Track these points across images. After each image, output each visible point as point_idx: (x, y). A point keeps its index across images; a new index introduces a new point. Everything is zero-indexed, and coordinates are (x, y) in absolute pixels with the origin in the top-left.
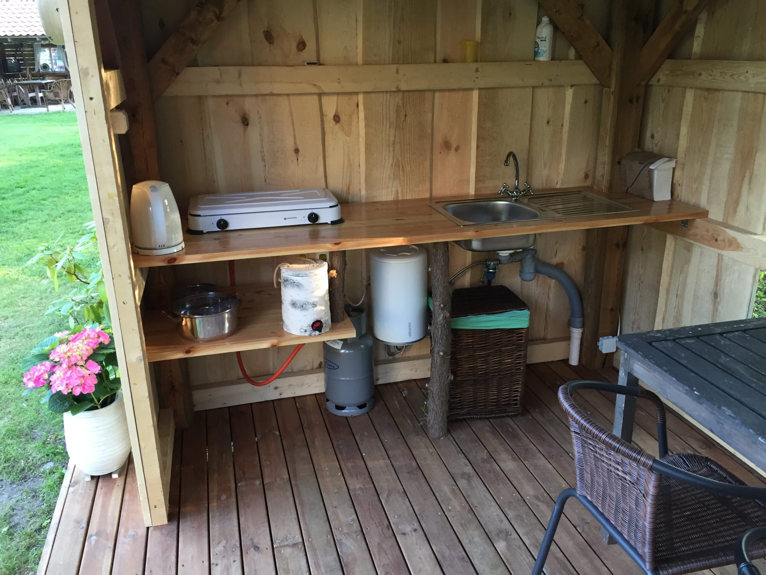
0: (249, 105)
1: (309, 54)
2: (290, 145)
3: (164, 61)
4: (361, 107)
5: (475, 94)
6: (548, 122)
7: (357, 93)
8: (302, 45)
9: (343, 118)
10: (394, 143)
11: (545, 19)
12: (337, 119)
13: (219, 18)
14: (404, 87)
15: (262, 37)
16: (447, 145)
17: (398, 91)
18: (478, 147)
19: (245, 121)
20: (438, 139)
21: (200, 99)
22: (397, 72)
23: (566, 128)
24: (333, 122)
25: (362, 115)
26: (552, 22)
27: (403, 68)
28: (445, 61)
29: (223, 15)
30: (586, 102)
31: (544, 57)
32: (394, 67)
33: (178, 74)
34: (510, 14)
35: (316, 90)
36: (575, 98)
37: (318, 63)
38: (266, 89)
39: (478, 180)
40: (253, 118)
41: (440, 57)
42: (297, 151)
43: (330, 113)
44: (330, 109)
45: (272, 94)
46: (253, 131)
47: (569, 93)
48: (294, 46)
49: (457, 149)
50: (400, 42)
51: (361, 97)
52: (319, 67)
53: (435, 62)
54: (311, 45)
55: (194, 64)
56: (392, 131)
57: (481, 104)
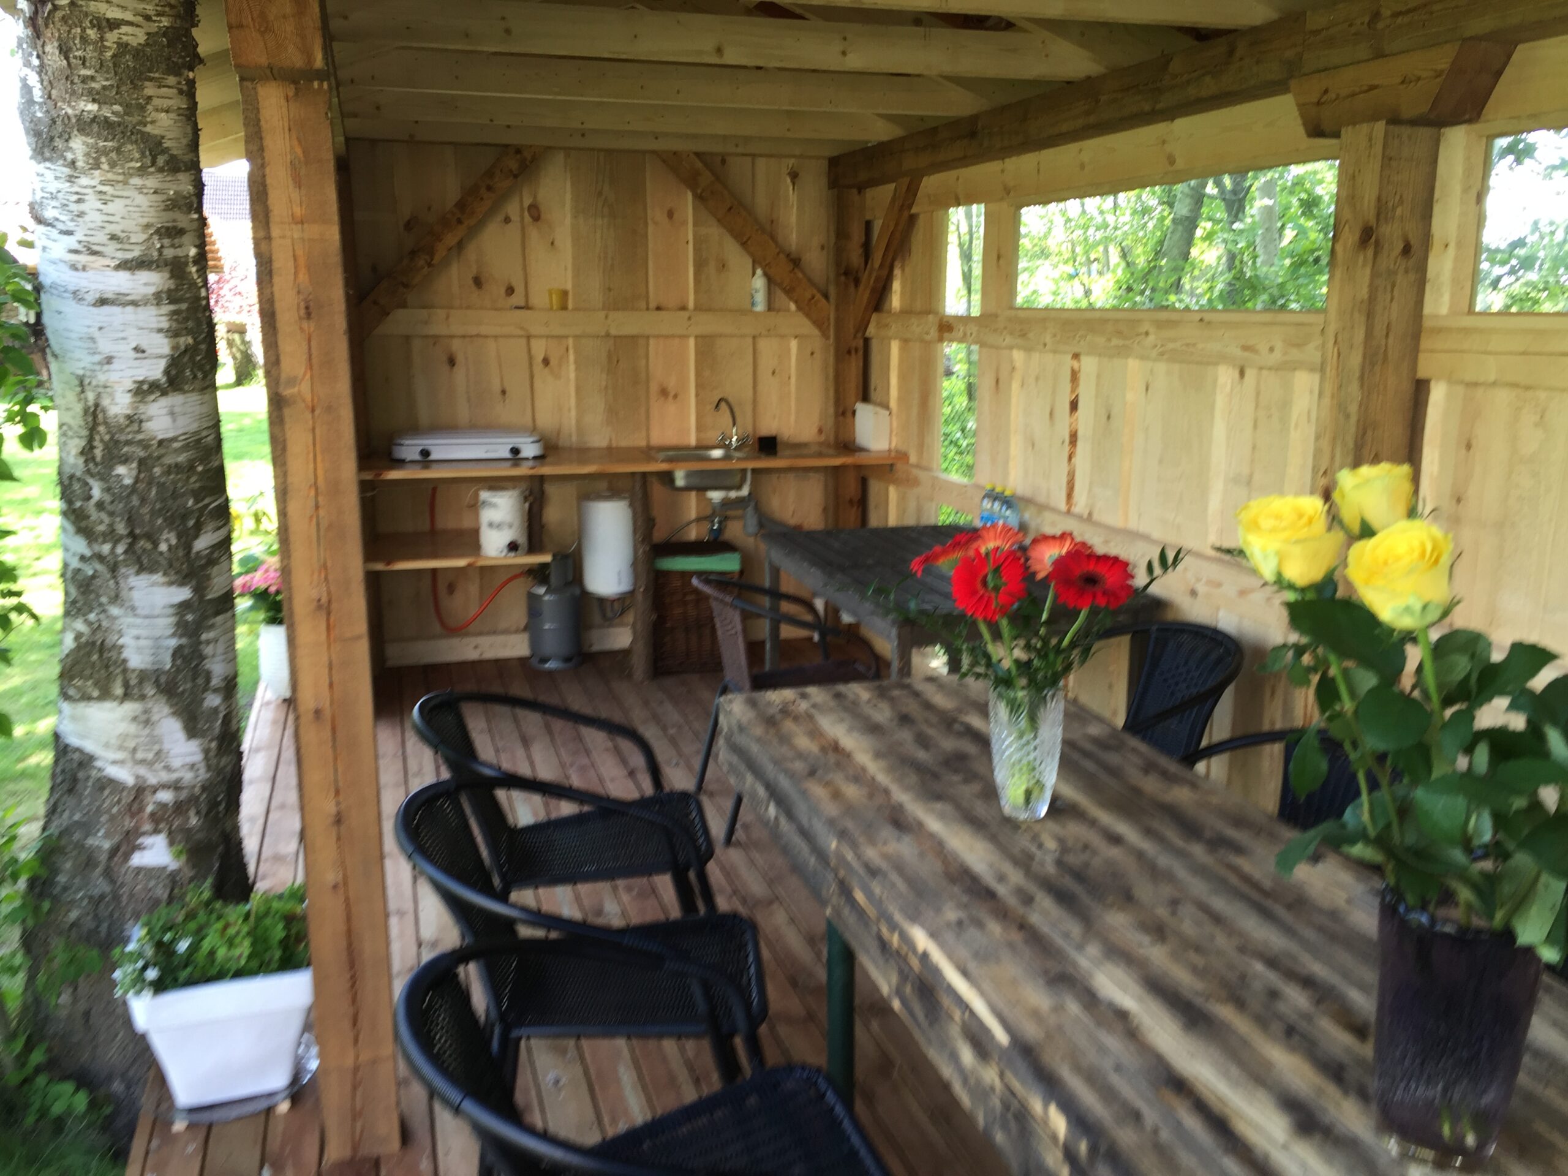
0: (456, 345)
1: (518, 299)
2: (496, 387)
3: (375, 303)
4: (571, 351)
5: (692, 342)
6: (774, 373)
7: (567, 337)
8: (510, 291)
9: (553, 362)
10: (606, 387)
11: (759, 272)
12: (546, 362)
13: (430, 265)
14: (613, 332)
15: (471, 282)
16: (664, 392)
17: (608, 335)
18: (697, 395)
19: (452, 362)
20: (654, 388)
21: (407, 338)
22: (606, 317)
23: (793, 380)
24: (541, 366)
25: (572, 358)
26: (766, 274)
27: (613, 315)
28: (658, 308)
29: (434, 262)
30: (812, 354)
31: (760, 307)
32: (602, 314)
33: (388, 314)
34: (723, 266)
35: (521, 333)
36: (800, 348)
37: (527, 307)
38: (472, 330)
39: (699, 429)
40: (460, 359)
41: (652, 305)
42: (504, 392)
43: (539, 358)
44: (539, 353)
45: (478, 336)
46: (460, 373)
47: (794, 344)
48: (503, 291)
49: (675, 396)
50: (610, 289)
51: (570, 341)
52: (529, 312)
53: (648, 309)
54: (519, 290)
55: (403, 305)
56: (604, 376)
57: (699, 353)
